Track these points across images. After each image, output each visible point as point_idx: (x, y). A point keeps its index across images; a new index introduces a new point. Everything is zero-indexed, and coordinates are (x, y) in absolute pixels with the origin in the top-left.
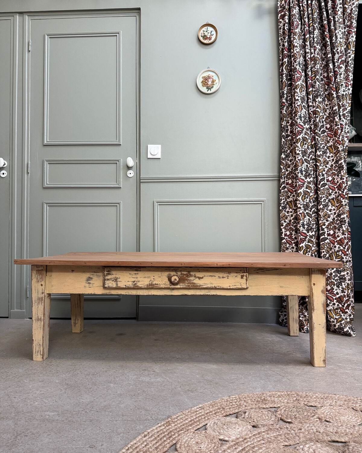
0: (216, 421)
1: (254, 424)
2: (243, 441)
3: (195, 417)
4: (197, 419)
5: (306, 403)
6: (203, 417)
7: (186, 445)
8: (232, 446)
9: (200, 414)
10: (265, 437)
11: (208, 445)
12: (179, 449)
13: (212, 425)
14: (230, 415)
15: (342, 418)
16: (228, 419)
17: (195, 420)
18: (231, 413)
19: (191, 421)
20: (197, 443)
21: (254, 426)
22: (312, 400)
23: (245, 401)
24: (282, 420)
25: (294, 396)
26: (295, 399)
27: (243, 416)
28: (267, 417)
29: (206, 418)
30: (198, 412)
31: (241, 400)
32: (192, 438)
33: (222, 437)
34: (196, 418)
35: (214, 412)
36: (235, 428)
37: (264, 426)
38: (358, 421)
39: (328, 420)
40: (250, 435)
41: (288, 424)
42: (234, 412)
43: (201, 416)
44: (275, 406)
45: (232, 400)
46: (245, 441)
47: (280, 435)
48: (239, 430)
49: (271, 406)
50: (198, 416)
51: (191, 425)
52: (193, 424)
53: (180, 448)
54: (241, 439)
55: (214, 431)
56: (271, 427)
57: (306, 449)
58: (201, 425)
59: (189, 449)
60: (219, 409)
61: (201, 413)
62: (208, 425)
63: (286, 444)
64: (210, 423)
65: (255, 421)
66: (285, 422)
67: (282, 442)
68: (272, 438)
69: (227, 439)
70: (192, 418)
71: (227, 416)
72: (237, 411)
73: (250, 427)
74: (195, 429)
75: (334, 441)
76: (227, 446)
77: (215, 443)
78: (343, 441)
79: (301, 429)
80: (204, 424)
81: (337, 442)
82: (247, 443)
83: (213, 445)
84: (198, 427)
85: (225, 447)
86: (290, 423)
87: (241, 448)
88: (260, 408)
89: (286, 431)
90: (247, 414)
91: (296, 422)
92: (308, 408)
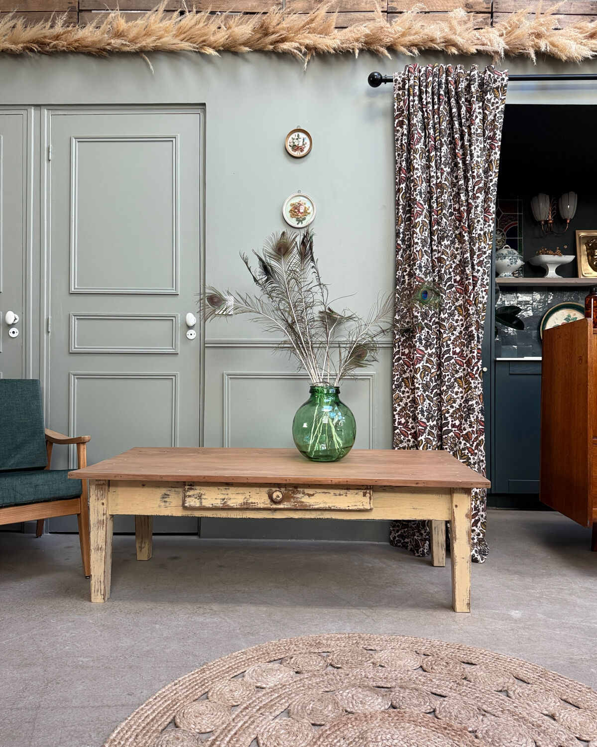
0: (256, 668)
1: (298, 670)
2: (281, 688)
3: (233, 663)
4: (236, 666)
5: (365, 647)
6: (243, 663)
7: (218, 693)
8: (268, 693)
9: (241, 660)
10: (307, 683)
11: (242, 692)
12: (209, 697)
13: (250, 672)
14: (275, 660)
15: (399, 662)
16: (271, 665)
17: (234, 667)
18: (276, 658)
19: (228, 668)
20: (231, 690)
21: (297, 673)
22: (374, 643)
23: (295, 645)
24: (331, 665)
25: (354, 638)
26: (355, 641)
27: (288, 662)
28: (315, 663)
29: (247, 665)
30: (238, 658)
31: (291, 643)
32: (226, 686)
33: (259, 684)
34: (234, 665)
35: (256, 658)
36: (275, 675)
37: (308, 672)
38: (416, 665)
39: (383, 665)
40: (291, 682)
41: (336, 669)
42: (279, 657)
43: (240, 662)
44: (329, 650)
45: (281, 644)
46: (284, 687)
47: (323, 681)
48: (279, 677)
49: (324, 651)
50: (238, 661)
51: (227, 672)
52: (230, 671)
53: (212, 696)
54: (280, 686)
55: (251, 678)
56: (316, 673)
57: (345, 694)
58: (238, 672)
59: (221, 697)
60: (264, 654)
61: (242, 658)
62: (247, 672)
63: (327, 690)
64: (250, 670)
65: (300, 667)
66: (334, 667)
67: (323, 688)
68: (314, 684)
69: (264, 686)
70: (231, 665)
71: (270, 662)
72: (283, 656)
73: (292, 673)
74: (231, 676)
75: (379, 687)
76: (263, 693)
77: (250, 690)
78: (389, 686)
79: (348, 675)
80: (242, 671)
81: (383, 687)
82: (285, 689)
83: (248, 692)
84: (235, 674)
85: (260, 694)
86: (338, 668)
87: (277, 695)
88: (310, 653)
89: (331, 676)
90: (293, 659)
91: (345, 667)
92: (365, 651)
